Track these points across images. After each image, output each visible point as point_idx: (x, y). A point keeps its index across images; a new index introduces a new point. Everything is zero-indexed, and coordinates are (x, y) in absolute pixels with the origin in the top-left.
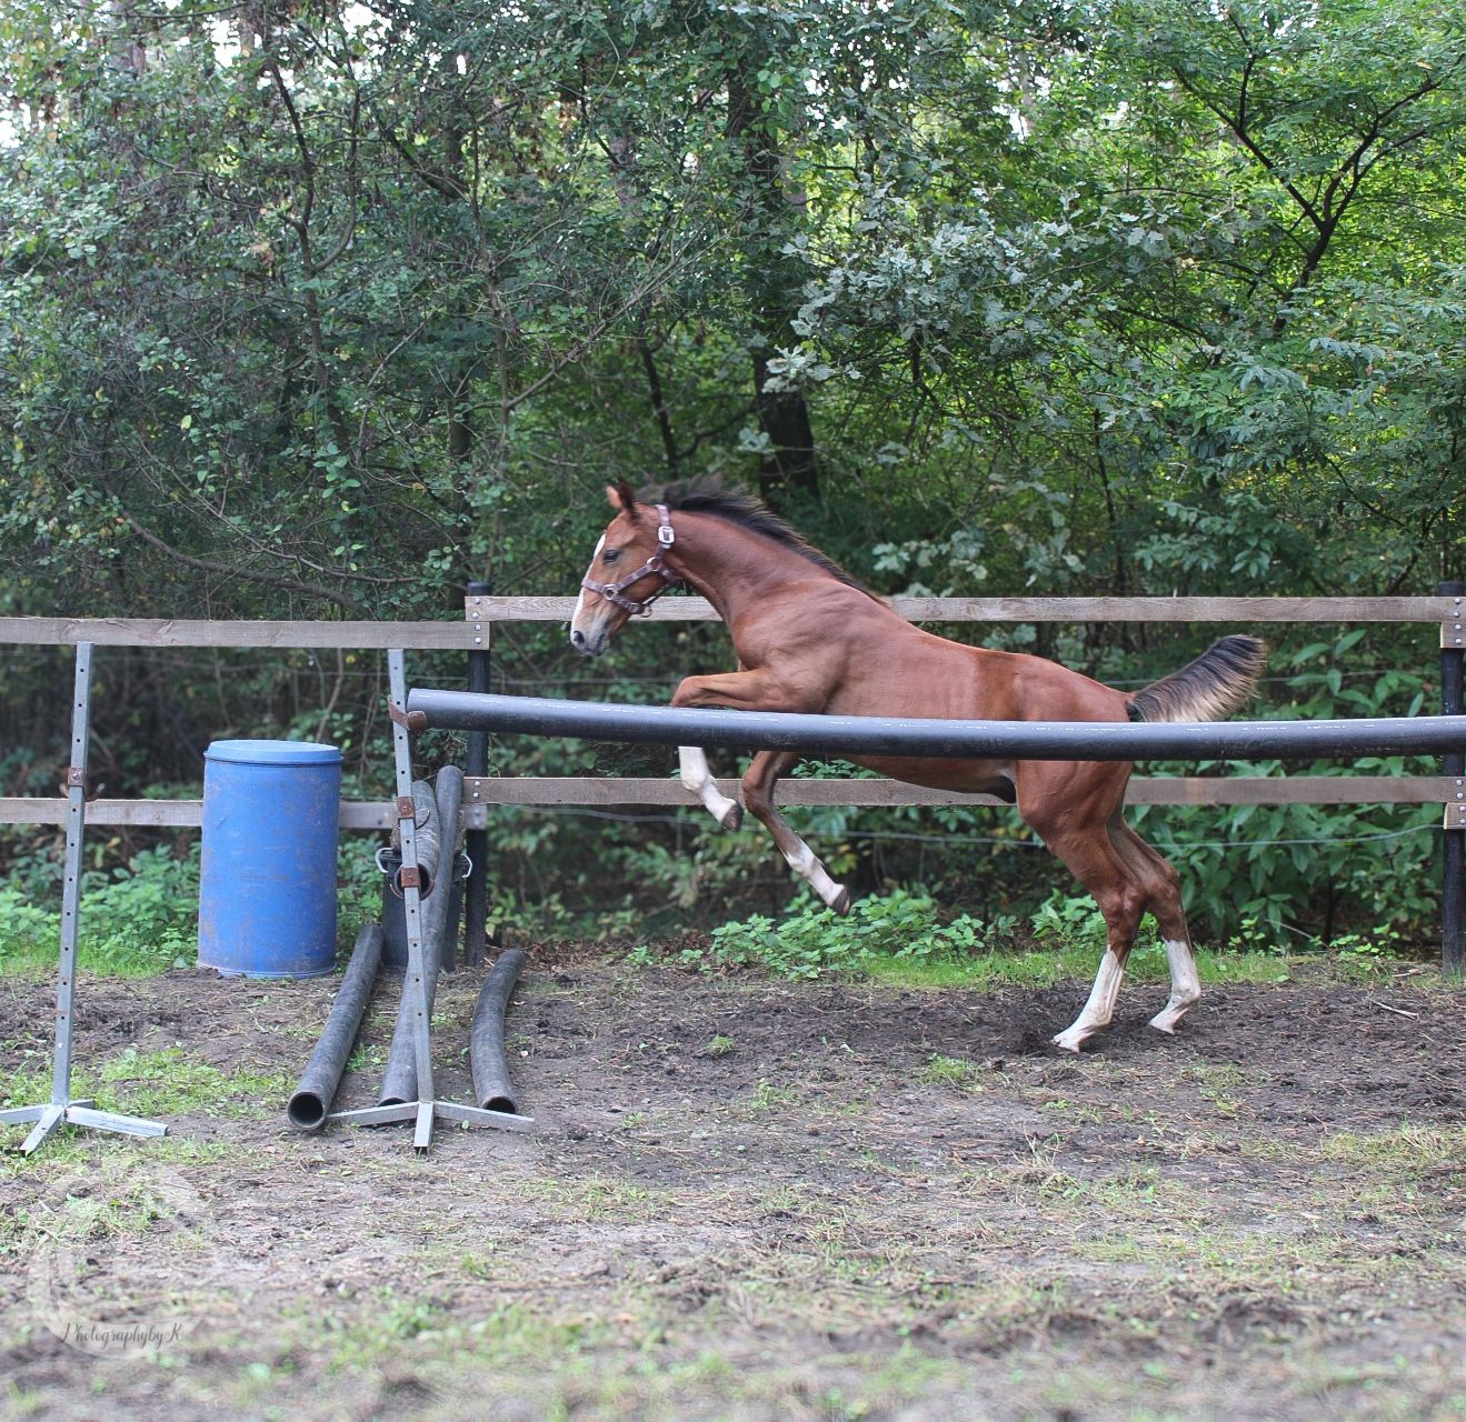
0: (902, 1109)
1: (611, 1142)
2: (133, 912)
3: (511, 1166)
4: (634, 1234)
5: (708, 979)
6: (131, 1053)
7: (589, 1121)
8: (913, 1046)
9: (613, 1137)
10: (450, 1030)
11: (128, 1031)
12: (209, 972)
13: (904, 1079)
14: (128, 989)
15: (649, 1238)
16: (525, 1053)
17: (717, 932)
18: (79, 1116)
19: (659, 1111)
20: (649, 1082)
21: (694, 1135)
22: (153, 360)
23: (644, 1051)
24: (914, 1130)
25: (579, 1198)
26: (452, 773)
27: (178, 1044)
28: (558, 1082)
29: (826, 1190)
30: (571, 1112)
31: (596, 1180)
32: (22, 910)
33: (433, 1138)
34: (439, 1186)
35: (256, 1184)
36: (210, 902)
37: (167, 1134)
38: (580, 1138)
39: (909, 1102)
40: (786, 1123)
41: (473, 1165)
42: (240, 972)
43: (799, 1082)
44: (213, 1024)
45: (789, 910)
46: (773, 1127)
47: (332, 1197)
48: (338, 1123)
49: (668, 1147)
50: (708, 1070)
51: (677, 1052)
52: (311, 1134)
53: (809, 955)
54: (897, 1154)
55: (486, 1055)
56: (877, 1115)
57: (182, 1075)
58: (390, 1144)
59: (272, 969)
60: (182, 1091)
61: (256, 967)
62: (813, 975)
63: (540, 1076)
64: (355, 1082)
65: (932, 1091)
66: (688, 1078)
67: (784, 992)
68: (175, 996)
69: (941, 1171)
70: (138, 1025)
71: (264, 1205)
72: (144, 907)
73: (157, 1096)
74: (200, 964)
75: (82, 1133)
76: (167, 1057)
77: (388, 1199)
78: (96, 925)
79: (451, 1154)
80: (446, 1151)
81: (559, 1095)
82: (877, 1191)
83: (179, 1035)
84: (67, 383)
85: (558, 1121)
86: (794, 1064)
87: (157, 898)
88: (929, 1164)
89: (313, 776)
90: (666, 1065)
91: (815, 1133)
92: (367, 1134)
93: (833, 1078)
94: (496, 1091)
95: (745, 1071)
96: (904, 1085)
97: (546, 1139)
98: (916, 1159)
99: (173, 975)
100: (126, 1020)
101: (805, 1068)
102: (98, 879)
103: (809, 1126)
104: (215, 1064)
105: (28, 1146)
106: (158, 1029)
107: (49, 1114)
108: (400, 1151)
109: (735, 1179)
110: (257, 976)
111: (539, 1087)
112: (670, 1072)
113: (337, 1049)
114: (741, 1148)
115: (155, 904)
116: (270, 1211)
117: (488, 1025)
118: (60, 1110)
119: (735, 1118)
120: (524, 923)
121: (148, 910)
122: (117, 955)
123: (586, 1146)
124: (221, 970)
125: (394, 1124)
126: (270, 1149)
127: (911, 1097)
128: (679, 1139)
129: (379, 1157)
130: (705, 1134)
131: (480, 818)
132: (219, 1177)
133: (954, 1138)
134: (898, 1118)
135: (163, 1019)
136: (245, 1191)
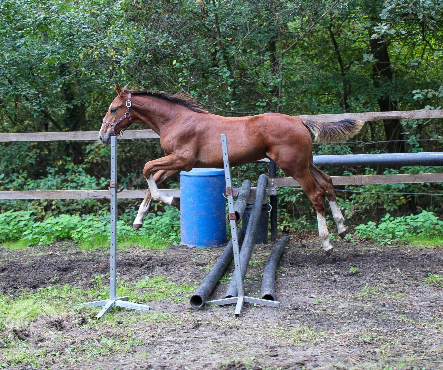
0: (418, 294)
1: (308, 310)
2: (160, 227)
3: (269, 321)
4: (309, 352)
5: (354, 244)
6: (147, 278)
7: (302, 301)
8: (423, 270)
9: (309, 308)
10: (259, 266)
11: (150, 269)
12: (184, 246)
13: (418, 283)
14: (155, 253)
15: (315, 354)
16: (284, 275)
17: (357, 228)
18: (120, 303)
19: (328, 297)
20: (326, 285)
21: (339, 307)
22: (162, 42)
23: (326, 273)
24: (421, 303)
25: (290, 335)
26: (263, 177)
27: (165, 273)
28: (293, 286)
29: (386, 331)
30: (296, 298)
31: (298, 327)
32: (124, 227)
33: (243, 310)
34: (241, 330)
35: (175, 330)
36: (183, 223)
37: (150, 309)
38: (296, 309)
39: (420, 292)
40: (373, 301)
41: (256, 321)
42: (194, 246)
43: (380, 284)
44: (179, 266)
45: (383, 219)
46: (369, 303)
47: (201, 335)
48: (209, 305)
49: (328, 312)
50: (348, 280)
51: (338, 273)
52: (200, 309)
53: (388, 236)
54: (414, 314)
55: (268, 277)
56: (409, 297)
57: (162, 286)
58: (227, 312)
59: (204, 245)
60: (160, 292)
61: (200, 244)
62: (389, 243)
63: (288, 284)
64: (221, 287)
65: (429, 287)
66: (340, 284)
67: (379, 249)
68: (171, 255)
69: (431, 321)
70: (153, 267)
71: (174, 339)
72: (163, 225)
73: (151, 294)
74: (182, 243)
75: (120, 309)
76: (159, 279)
77: (221, 336)
78: (148, 231)
79: (248, 316)
80: (247, 315)
81: (294, 291)
82: (405, 330)
83: (167, 270)
84: (138, 51)
85: (290, 302)
86: (379, 277)
87: (168, 222)
88: (426, 318)
89: (216, 180)
90: (333, 278)
91: (384, 306)
92: (219, 309)
93: (392, 283)
94: (267, 291)
95: (361, 280)
96: (419, 285)
97: (284, 310)
98: (421, 316)
99: (172, 248)
100: (149, 265)
101: (383, 279)
102: (152, 215)
103: (383, 302)
104: (175, 281)
105: (98, 316)
106: (160, 268)
107: (109, 303)
108: (230, 315)
109: (352, 326)
110: (199, 247)
111: (286, 288)
112: (334, 281)
113: (215, 276)
114: (356, 312)
115: (167, 224)
116: (176, 342)
117: (271, 266)
118: (113, 302)
119: (356, 299)
120: (294, 225)
121: (165, 226)
122: (155, 241)
123: (299, 312)
124: (188, 245)
125: (230, 305)
126: (184, 315)
127: (421, 290)
128: (334, 308)
129: (222, 318)
130: (343, 307)
131: (274, 192)
132: (162, 327)
133: (436, 307)
134: (416, 298)
135: (162, 264)
136: (170, 333)
